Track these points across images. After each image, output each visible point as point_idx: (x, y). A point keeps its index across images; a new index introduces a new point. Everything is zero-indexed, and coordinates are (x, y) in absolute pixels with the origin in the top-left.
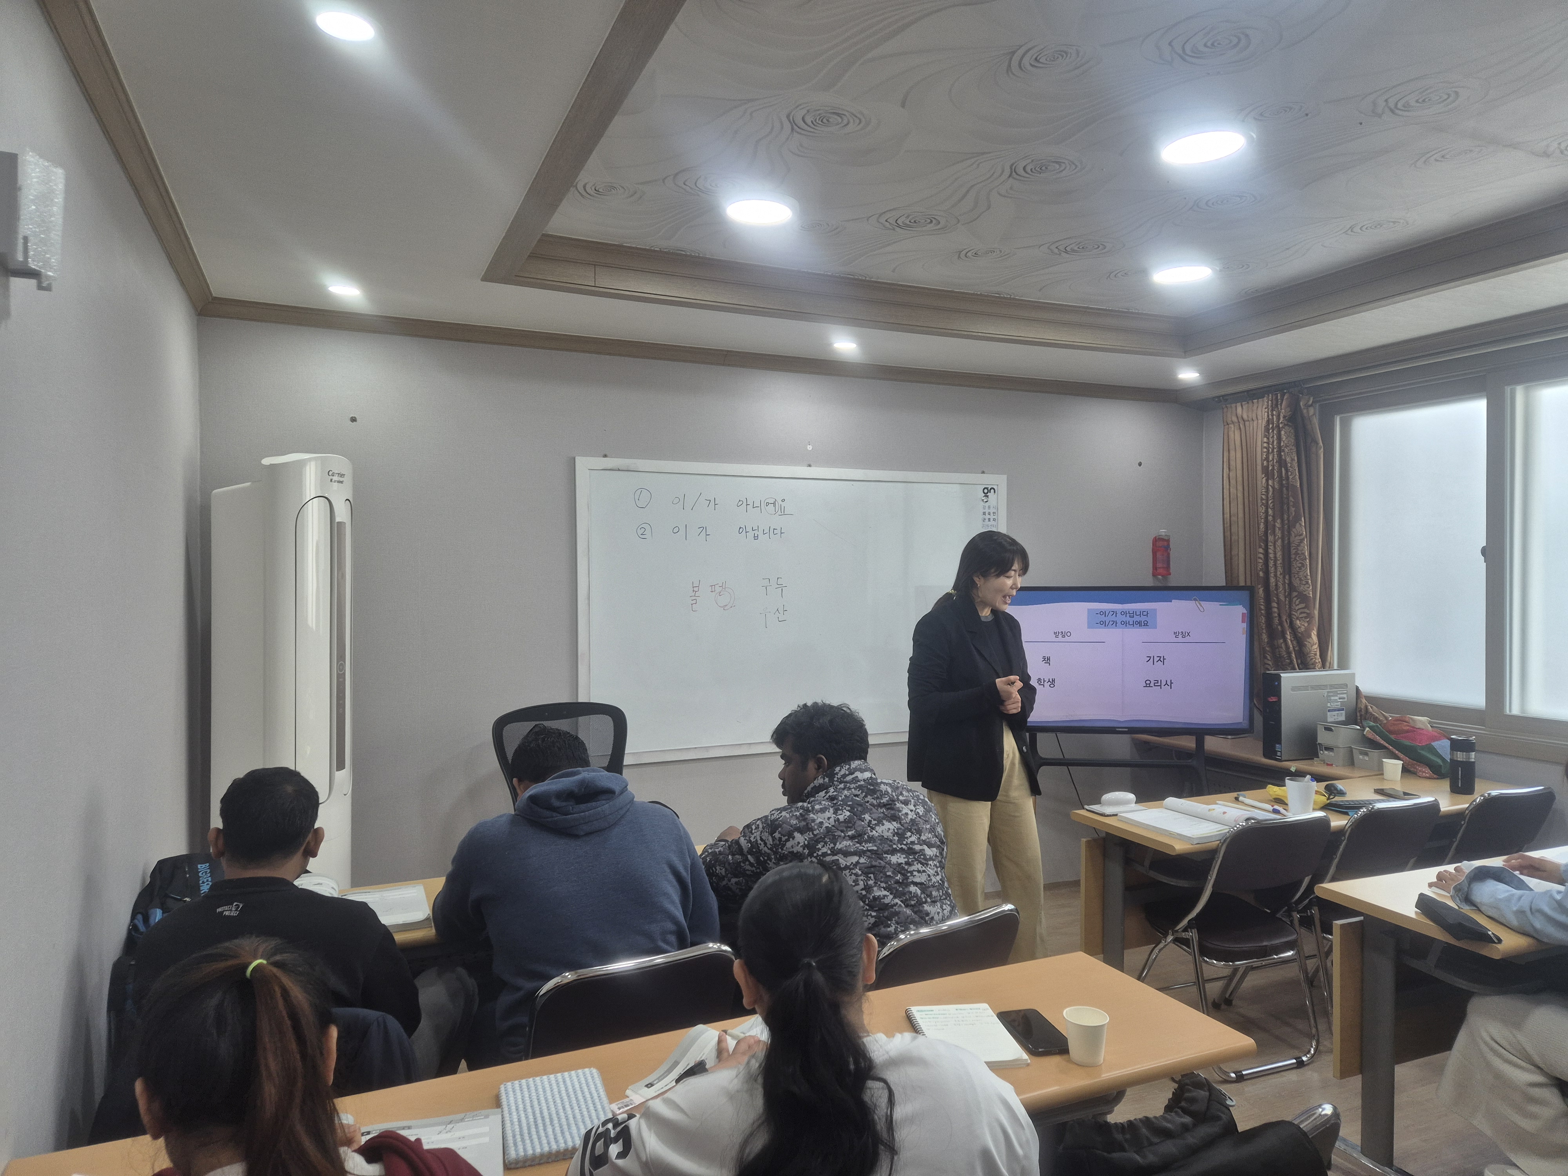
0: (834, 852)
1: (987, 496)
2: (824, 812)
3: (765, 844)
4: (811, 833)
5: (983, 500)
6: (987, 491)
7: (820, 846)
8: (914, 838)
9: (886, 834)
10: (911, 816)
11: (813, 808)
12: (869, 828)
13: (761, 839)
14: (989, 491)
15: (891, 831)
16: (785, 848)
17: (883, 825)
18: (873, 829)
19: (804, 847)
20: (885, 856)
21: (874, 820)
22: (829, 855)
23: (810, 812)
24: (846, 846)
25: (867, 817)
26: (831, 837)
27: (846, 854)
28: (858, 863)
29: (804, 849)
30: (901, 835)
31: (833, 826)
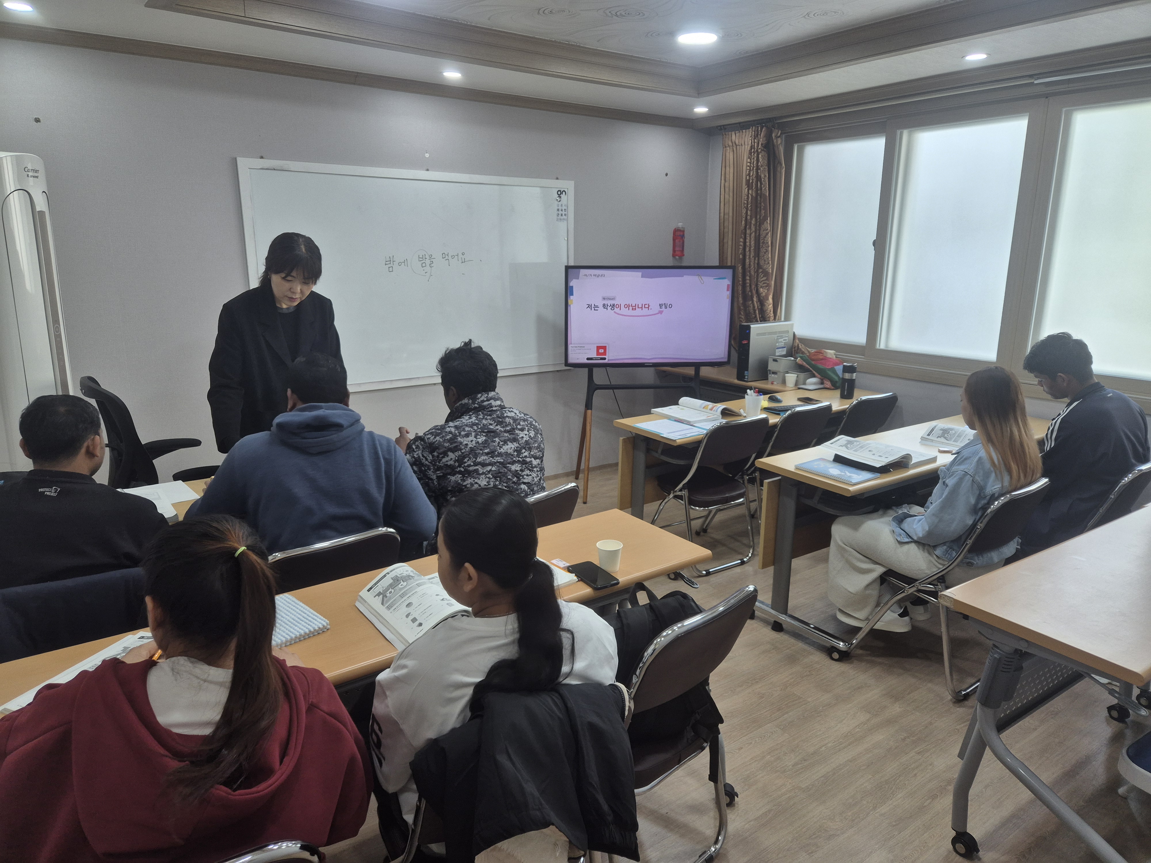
0: (476, 464)
1: (560, 197)
2: (468, 437)
3: (426, 459)
4: (460, 452)
5: (557, 200)
6: (560, 193)
7: (466, 460)
8: (526, 454)
9: (509, 451)
10: (526, 438)
11: (460, 433)
12: (498, 447)
13: (423, 456)
14: (562, 193)
15: (513, 449)
16: (441, 462)
17: (507, 445)
18: (501, 447)
19: (455, 461)
20: (508, 465)
21: (502, 442)
22: (472, 466)
23: (457, 436)
24: (483, 460)
25: (497, 439)
26: (474, 454)
27: (484, 465)
28: (491, 470)
29: (455, 463)
30: (518, 451)
31: (475, 446)
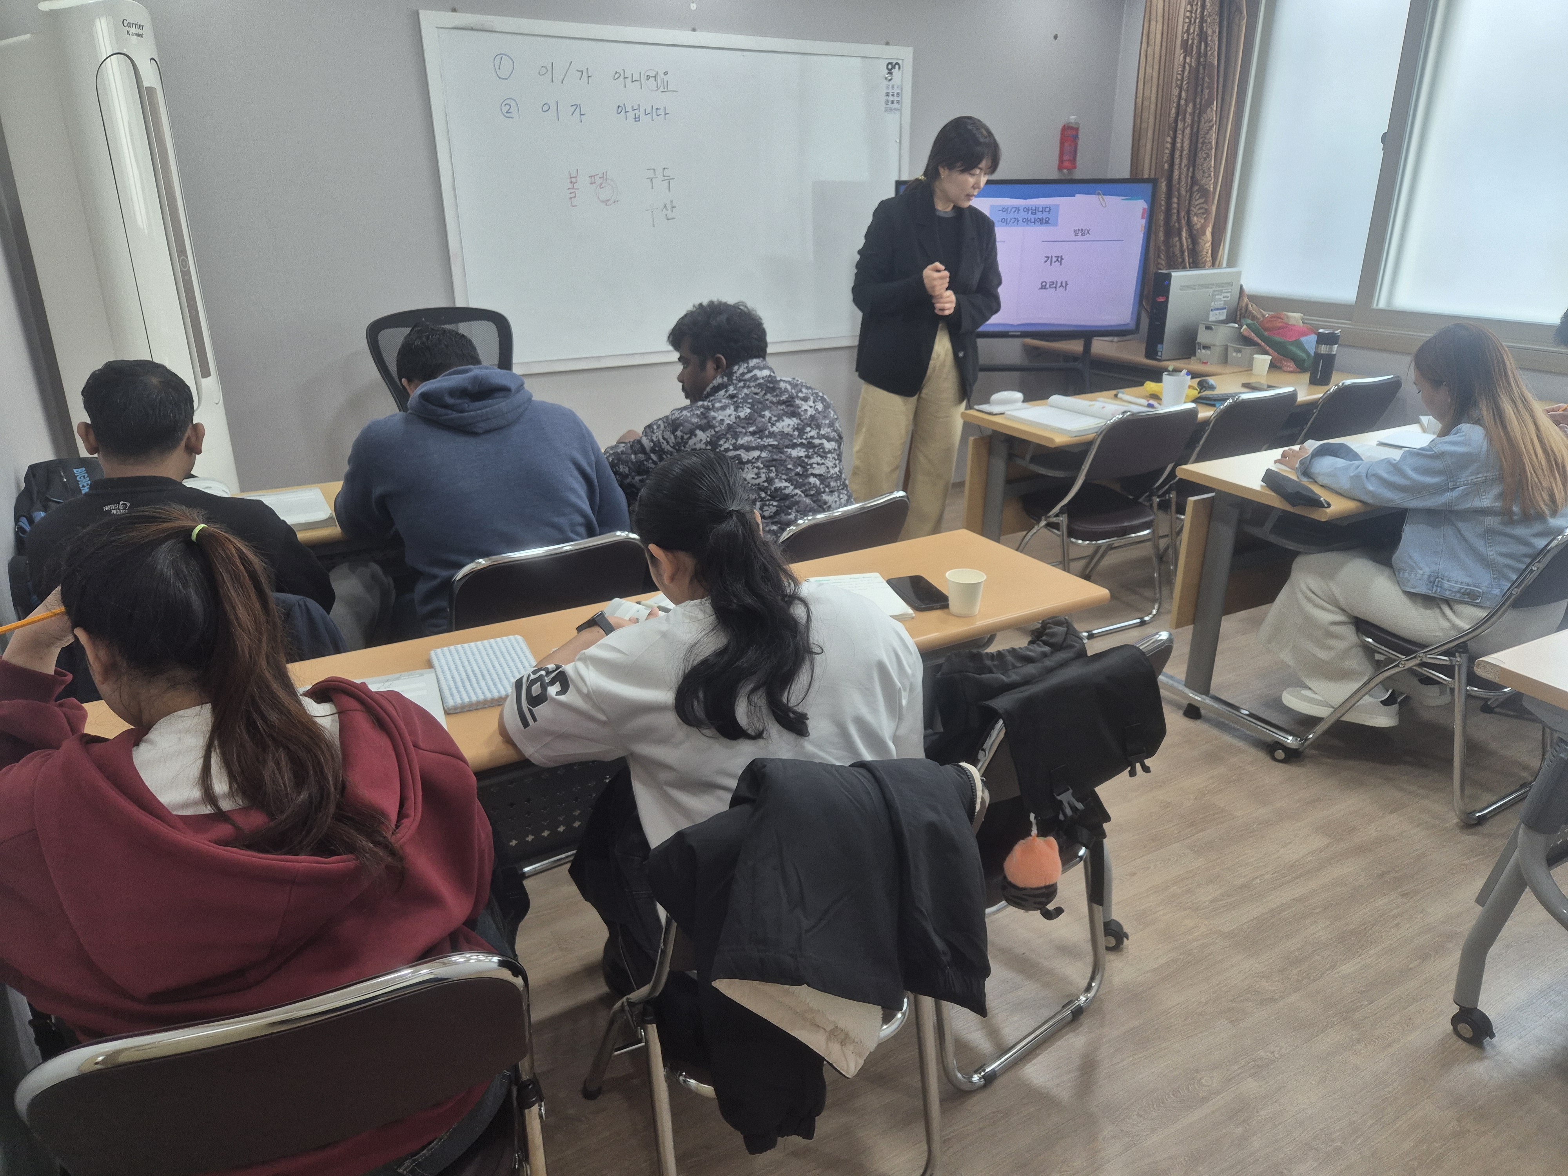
0: (736, 448)
1: (890, 73)
2: (725, 410)
3: (668, 443)
4: (713, 431)
5: (886, 78)
6: (892, 67)
7: (721, 442)
8: (813, 433)
9: (786, 430)
10: (811, 412)
11: (713, 405)
12: (770, 424)
13: (664, 438)
14: (893, 67)
15: (791, 426)
16: (687, 446)
17: (783, 421)
18: (773, 425)
19: (707, 443)
20: (786, 450)
21: (775, 416)
22: (732, 450)
23: (710, 409)
24: (747, 442)
25: (767, 414)
26: (733, 433)
27: (748, 449)
28: (759, 457)
29: (706, 446)
30: (801, 431)
31: (734, 423)
